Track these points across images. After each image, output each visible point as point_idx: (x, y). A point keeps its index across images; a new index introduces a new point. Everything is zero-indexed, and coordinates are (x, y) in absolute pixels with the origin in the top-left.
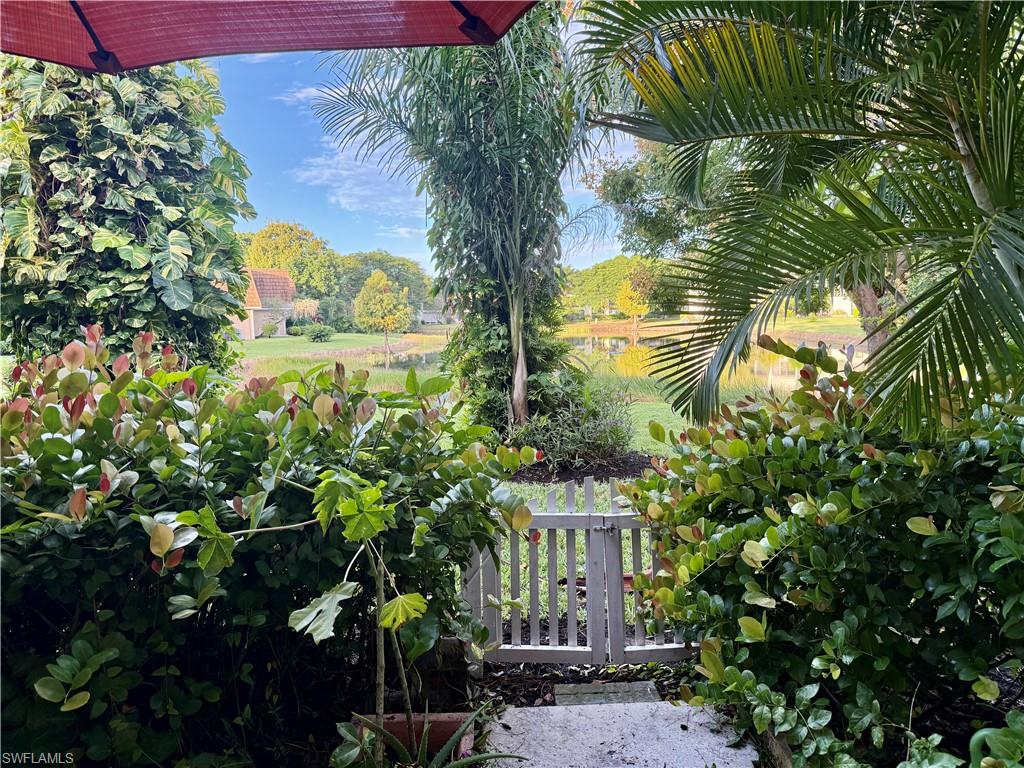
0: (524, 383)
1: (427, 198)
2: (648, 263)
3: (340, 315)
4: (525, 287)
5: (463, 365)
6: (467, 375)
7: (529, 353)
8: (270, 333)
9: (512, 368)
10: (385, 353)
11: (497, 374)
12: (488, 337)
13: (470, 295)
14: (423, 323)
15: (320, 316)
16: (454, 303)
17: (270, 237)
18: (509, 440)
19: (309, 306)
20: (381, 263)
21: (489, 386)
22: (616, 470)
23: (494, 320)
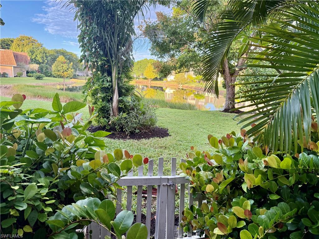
0: (117, 100)
1: (78, 22)
2: (160, 60)
3: (47, 71)
4: (119, 62)
5: (92, 92)
6: (94, 96)
7: (120, 89)
8: (20, 75)
9: (113, 94)
10: (63, 85)
11: (106, 96)
12: (103, 81)
13: (96, 63)
14: (78, 75)
15: (40, 70)
16: (89, 66)
17: (21, 40)
18: (110, 122)
19: (35, 67)
20: (63, 53)
21: (103, 101)
22: (151, 134)
23: (106, 74)
